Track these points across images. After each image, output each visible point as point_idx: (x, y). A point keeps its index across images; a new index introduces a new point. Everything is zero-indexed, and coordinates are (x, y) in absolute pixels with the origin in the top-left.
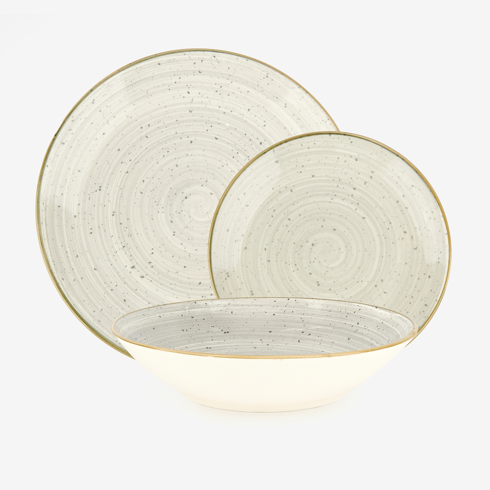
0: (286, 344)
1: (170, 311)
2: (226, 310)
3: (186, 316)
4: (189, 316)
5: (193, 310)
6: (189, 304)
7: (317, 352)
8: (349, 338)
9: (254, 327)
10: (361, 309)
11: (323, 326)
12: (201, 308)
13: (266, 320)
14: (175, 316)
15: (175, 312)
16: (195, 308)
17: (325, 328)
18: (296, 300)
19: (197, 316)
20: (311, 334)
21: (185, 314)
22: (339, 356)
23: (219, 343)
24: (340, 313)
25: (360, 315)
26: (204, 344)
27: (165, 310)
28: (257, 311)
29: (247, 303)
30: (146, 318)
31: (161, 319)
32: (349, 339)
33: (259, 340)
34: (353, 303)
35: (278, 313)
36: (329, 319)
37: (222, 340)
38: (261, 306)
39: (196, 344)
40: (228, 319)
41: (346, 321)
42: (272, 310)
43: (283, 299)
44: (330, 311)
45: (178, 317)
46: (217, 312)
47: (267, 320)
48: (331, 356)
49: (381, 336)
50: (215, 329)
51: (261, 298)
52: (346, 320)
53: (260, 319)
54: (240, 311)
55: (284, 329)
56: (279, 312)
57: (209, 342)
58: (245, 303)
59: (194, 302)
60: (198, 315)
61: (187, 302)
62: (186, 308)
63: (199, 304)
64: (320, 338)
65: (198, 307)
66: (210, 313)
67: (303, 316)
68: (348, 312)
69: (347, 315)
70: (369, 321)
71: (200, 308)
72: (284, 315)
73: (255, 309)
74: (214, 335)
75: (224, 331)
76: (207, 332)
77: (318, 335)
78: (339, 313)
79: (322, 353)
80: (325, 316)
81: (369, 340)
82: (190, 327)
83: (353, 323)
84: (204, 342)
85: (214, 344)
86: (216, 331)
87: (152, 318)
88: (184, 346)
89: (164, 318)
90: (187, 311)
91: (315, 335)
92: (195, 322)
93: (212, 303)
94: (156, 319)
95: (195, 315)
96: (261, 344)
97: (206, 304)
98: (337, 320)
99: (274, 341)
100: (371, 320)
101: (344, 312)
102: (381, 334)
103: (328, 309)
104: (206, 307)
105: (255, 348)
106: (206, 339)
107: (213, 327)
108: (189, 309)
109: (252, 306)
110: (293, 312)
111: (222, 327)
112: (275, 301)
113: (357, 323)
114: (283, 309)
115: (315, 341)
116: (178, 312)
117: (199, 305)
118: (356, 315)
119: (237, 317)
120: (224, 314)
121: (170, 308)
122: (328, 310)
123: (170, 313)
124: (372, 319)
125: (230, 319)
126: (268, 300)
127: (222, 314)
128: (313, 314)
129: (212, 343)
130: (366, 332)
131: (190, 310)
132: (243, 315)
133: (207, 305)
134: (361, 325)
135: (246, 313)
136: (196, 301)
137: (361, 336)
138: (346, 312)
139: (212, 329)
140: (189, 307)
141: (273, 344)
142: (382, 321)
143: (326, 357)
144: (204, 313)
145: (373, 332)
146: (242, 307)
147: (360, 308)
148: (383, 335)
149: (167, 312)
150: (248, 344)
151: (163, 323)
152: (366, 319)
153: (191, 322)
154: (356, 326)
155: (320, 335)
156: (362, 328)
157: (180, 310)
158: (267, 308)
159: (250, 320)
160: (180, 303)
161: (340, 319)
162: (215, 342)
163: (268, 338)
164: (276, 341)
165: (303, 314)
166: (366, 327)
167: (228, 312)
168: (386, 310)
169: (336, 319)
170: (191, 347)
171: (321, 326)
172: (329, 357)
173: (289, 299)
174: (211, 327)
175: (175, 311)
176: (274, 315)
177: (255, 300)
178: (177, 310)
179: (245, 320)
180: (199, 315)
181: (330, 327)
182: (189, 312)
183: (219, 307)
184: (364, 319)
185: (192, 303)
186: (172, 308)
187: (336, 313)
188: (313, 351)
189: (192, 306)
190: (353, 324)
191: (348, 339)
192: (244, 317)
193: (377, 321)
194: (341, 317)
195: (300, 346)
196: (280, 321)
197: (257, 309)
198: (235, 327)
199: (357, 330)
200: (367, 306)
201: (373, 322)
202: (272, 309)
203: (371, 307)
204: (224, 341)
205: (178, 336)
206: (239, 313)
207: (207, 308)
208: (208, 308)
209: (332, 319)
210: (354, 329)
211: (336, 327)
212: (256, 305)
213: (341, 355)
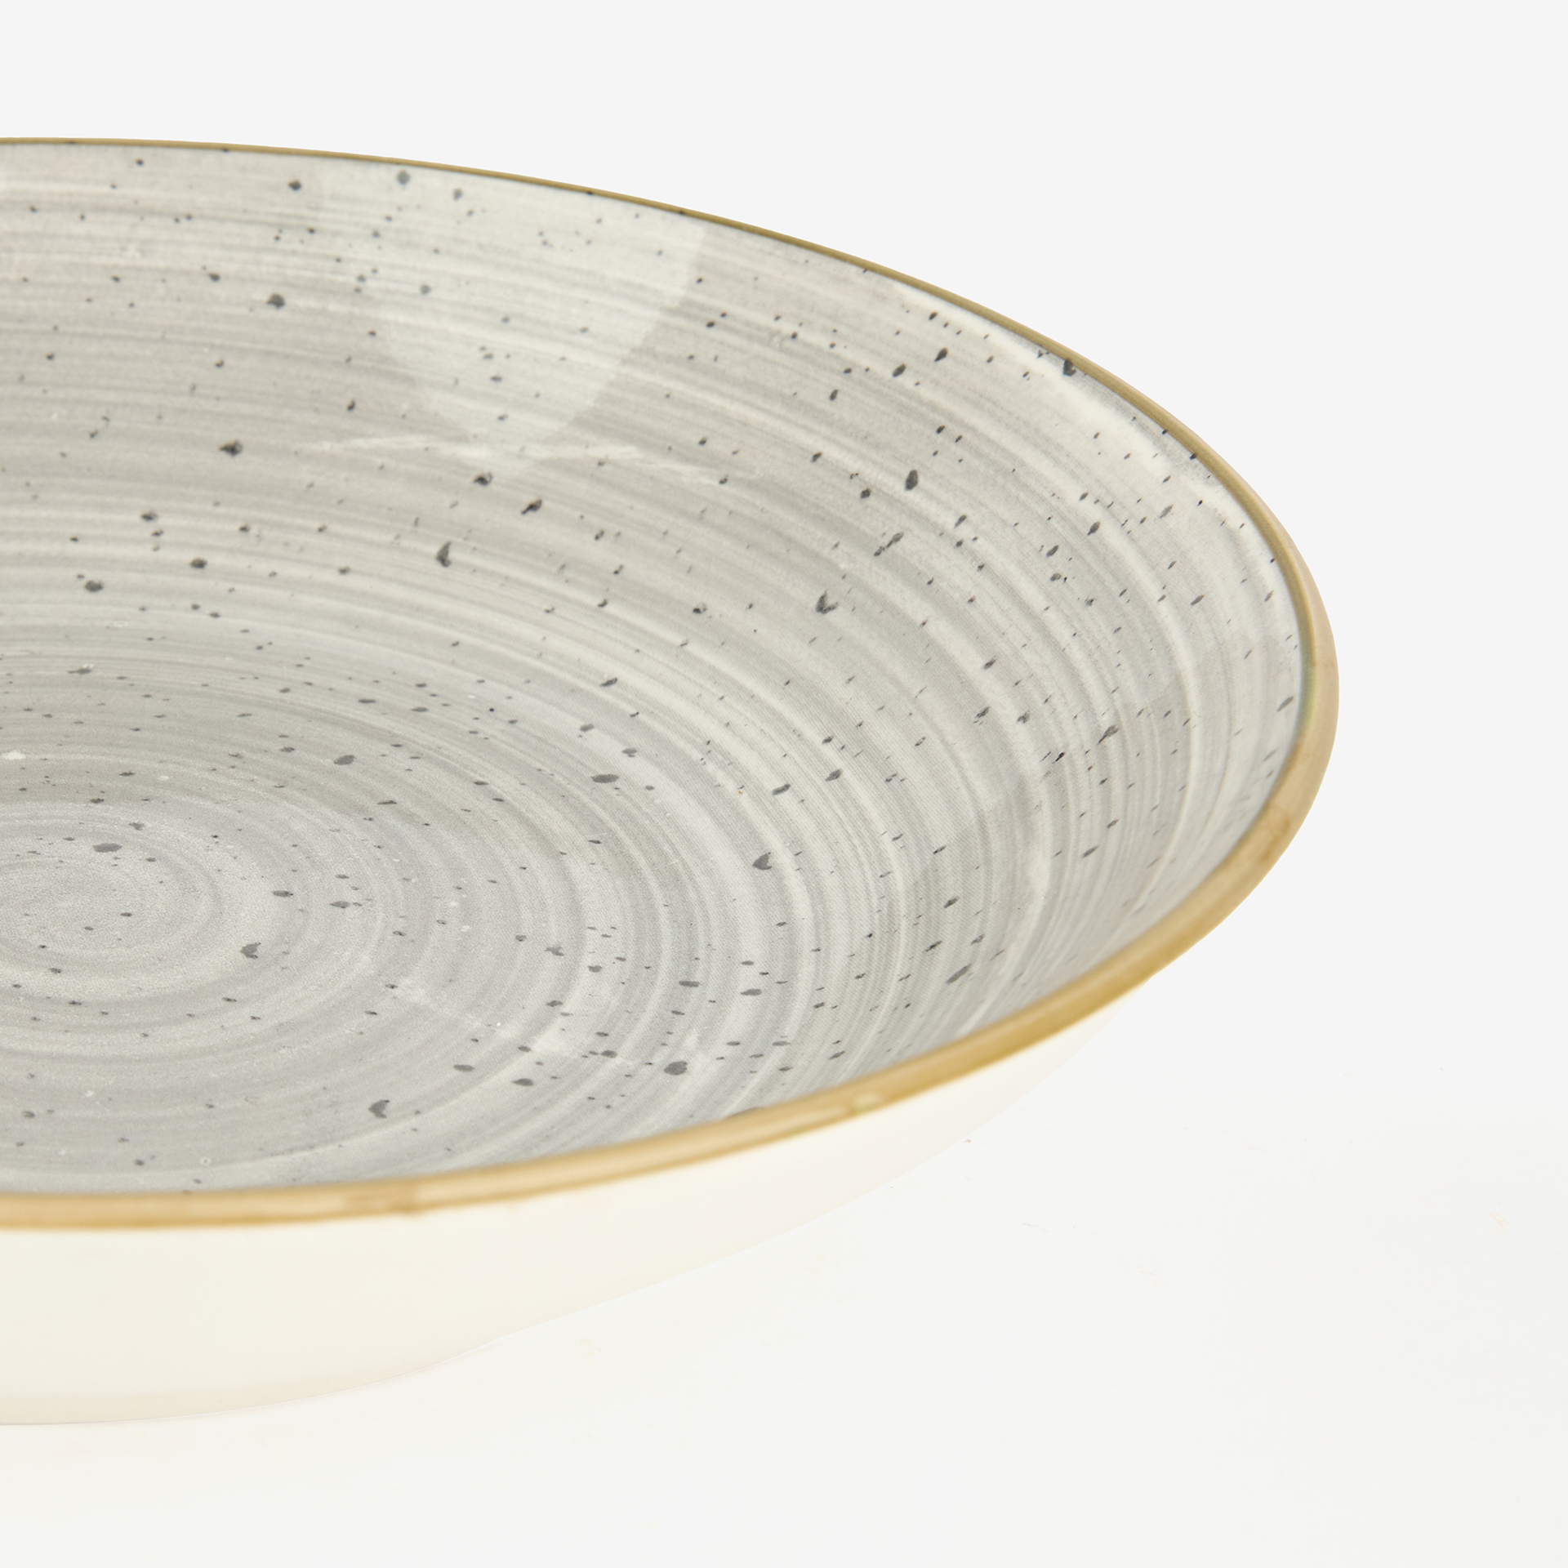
0: (344, 571)
7: (569, 678)
8: (822, 599)
9: (111, 396)
10: (951, 352)
11: (645, 445)
13: (212, 346)
17: (662, 465)
18: (458, 194)
20: (546, 504)
24: (791, 353)
25: (934, 408)
32: (822, 607)
33: (136, 518)
34: (899, 287)
35: (314, 288)
36: (700, 395)
41: (827, 439)
42: (267, 258)
44: (711, 325)
47: (217, 342)
49: (1061, 653)
52: (824, 430)
55: (340, 435)
58: (57, 187)
64: (603, 555)
67: (501, 341)
68: (850, 355)
69: (837, 382)
70: (1000, 480)
72: (356, 311)
77: (597, 522)
78: (781, 350)
79: (603, 694)
80: (669, 359)
81: (971, 661)
83: (874, 463)
91: (577, 514)
96: (145, 552)
98: (759, 408)
99: (254, 531)
100: (1013, 472)
101: (819, 350)
102: (1063, 634)
103: (700, 298)
105: (94, 587)
110: (425, 290)
112: (295, 186)
113: (906, 474)
115: (568, 574)
118: (903, 399)
122: (702, 307)
124: (1023, 464)
128: (584, 330)
130: (957, 575)
132: (28, 290)
134: (930, 496)
137: (915, 607)
138: (837, 357)
141: (241, 563)
142: (1094, 513)
145: (1012, 593)
147: (945, 340)
148: (1077, 655)
150: (43, 548)
152: (979, 455)
154: (891, 501)
155: (611, 527)
156: (935, 526)
159: (84, 335)
161: (778, 409)
163: (209, 507)
164: (265, 533)
165: (506, 320)
166: (964, 532)
168: (1140, 415)
169: (746, 403)
171: (629, 439)
173: (403, 179)
176: (277, 302)
177: (140, 163)
181: (694, 461)
184: (958, 450)
187: (756, 348)
188: (537, 664)
190: (872, 475)
191: (814, 602)
193: (1053, 501)
194: (788, 392)
195: (443, 604)
199: (897, 538)
200: (1000, 339)
201: (1022, 496)
203: (1025, 355)
209: (722, 394)
210: (877, 522)
211: (740, 474)
212: (141, 212)
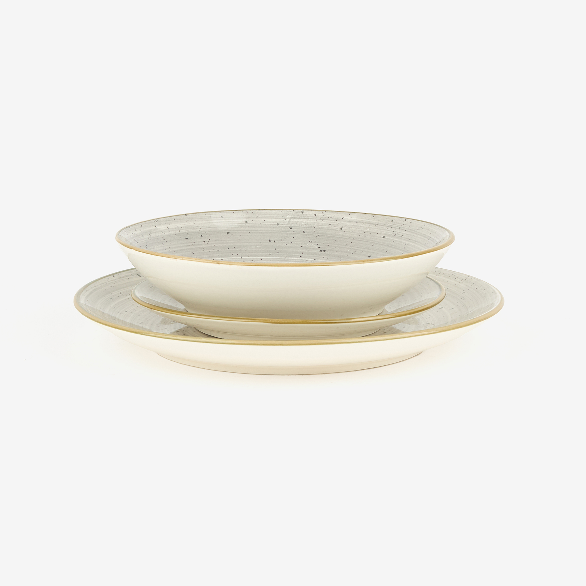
1: (264, 218)
2: (336, 226)
3: (283, 225)
4: (287, 226)
5: (295, 220)
6: (293, 212)
12: (307, 219)
14: (268, 224)
15: (270, 220)
16: (299, 218)
19: (297, 227)
21: (282, 224)
22: (229, 264)
23: (306, 261)
26: (288, 259)
27: (258, 215)
28: (369, 231)
29: (363, 220)
30: (224, 221)
31: (247, 225)
37: (312, 258)
38: (376, 225)
39: (276, 258)
40: (333, 236)
43: (400, 220)
45: (272, 225)
46: (324, 226)
48: (220, 264)
50: (313, 245)
51: (380, 216)
53: (367, 241)
54: (352, 228)
56: (390, 234)
57: (294, 258)
59: (301, 211)
60: (299, 227)
61: (292, 210)
62: (288, 216)
63: (307, 214)
65: (303, 217)
66: (315, 226)
71: (305, 219)
73: (368, 228)
74: (307, 251)
75: (320, 249)
76: (300, 247)
82: (281, 239)
84: (289, 257)
85: (299, 261)
86: (312, 247)
87: (233, 221)
88: (258, 257)
89: (251, 224)
90: (288, 220)
92: (292, 233)
93: (323, 214)
94: (239, 223)
95: (295, 226)
97: (315, 215)
104: (313, 218)
106: (294, 254)
107: (311, 242)
108: (291, 218)
109: (367, 224)
111: (321, 244)
114: (395, 232)
116: (274, 220)
117: (305, 215)
119: (344, 234)
120: (331, 230)
121: (265, 214)
123: (263, 220)
125: (335, 236)
126: (386, 218)
127: (328, 229)
129: (298, 260)
131: (292, 220)
133: (316, 217)
135: (356, 232)
136: (304, 210)
139: (307, 245)
140: (292, 216)
143: (215, 263)
144: (307, 225)
146: (356, 224)
149: (259, 218)
151: (247, 229)
153: (286, 233)
157: (278, 218)
158: (381, 228)
160: (281, 210)
162: (303, 259)
167: (337, 228)
170: (268, 260)
172: (218, 264)
174: (308, 243)
175: (272, 218)
178: (274, 218)
179: (352, 239)
180: (301, 226)
182: (289, 222)
183: (329, 220)
185: (298, 212)
186: (269, 214)
189: (297, 215)
192: (352, 235)
196: (385, 246)
197: (371, 228)
198: (337, 245)
202: (386, 230)
204: (313, 260)
205: (258, 246)
206: (349, 231)
207: (313, 220)
208: (316, 220)
213: (231, 265)
